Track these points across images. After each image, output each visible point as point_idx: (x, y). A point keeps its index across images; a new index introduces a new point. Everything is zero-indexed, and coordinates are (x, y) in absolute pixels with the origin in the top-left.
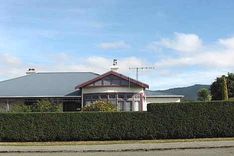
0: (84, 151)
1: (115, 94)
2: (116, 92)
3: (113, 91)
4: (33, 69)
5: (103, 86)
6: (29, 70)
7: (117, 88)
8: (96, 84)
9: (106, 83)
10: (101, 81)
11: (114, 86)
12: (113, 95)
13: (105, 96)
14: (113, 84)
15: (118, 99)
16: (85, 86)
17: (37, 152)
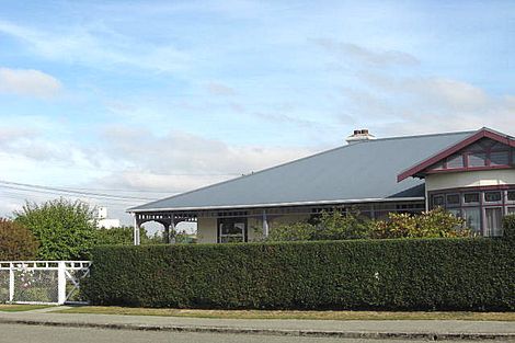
0: (301, 333)
1: (499, 188)
2: (501, 183)
3: (494, 182)
4: (363, 132)
5: (465, 171)
6: (355, 132)
7: (504, 174)
8: (450, 165)
9: (474, 161)
10: (461, 158)
11: (493, 169)
12: (494, 192)
13: (473, 194)
14: (492, 164)
15: (507, 201)
16: (422, 172)
17: (212, 331)
